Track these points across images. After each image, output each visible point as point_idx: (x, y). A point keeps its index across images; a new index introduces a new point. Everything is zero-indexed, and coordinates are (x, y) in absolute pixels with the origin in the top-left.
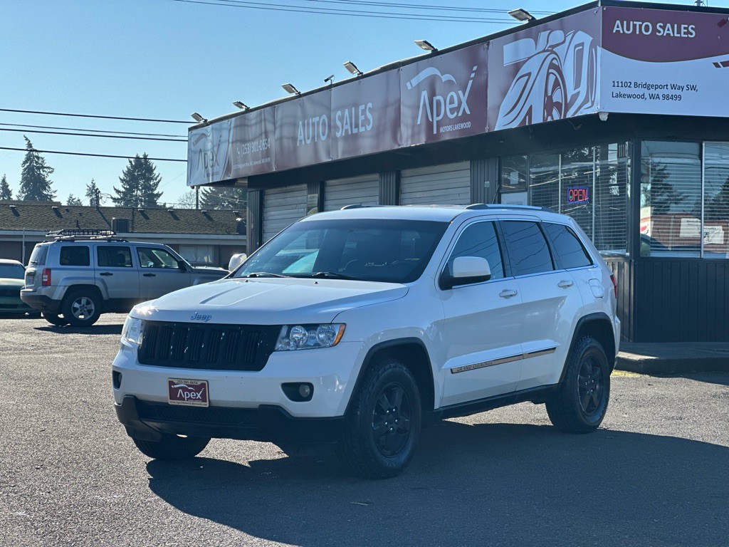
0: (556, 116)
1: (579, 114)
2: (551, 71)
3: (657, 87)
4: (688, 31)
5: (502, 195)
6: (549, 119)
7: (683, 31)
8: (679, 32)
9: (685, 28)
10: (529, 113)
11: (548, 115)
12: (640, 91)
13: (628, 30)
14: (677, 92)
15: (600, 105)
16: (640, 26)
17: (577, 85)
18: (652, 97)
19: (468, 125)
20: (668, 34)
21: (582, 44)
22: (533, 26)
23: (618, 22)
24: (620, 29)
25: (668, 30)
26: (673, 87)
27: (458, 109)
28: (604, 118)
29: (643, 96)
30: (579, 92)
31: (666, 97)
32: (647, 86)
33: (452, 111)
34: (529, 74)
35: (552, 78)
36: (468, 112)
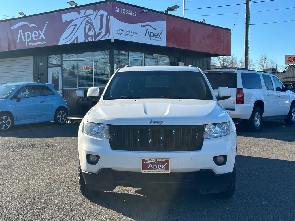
0: (90, 40)
1: (103, 39)
2: (87, 24)
3: (127, 32)
5: (48, 68)
6: (87, 41)
7: (133, 13)
8: (132, 14)
9: (134, 13)
10: (77, 38)
11: (86, 39)
12: (123, 32)
13: (119, 11)
14: (132, 34)
15: (113, 36)
16: (122, 10)
17: (101, 28)
18: (126, 35)
19: (45, 43)
20: (129, 14)
21: (103, 15)
23: (116, 8)
24: (117, 10)
25: (129, 13)
26: (131, 32)
27: (39, 37)
28: (113, 41)
29: (123, 34)
30: (102, 32)
31: (130, 35)
32: (125, 31)
33: (35, 38)
34: (76, 25)
35: (88, 27)
36: (44, 38)
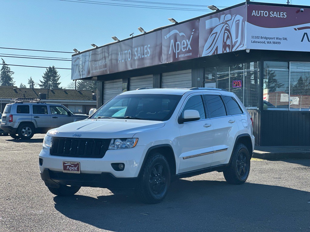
0: (228, 51)
1: (237, 50)
2: (225, 31)
3: (270, 38)
4: (283, 15)
5: (205, 84)
6: (225, 52)
7: (281, 15)
8: (280, 15)
9: (282, 14)
10: (217, 49)
11: (224, 50)
12: (263, 40)
13: (258, 14)
14: (279, 41)
15: (247, 46)
16: (263, 13)
17: (237, 37)
18: (268, 43)
19: (191, 54)
20: (275, 16)
21: (239, 20)
22: (218, 12)
23: (254, 11)
24: (255, 14)
25: (275, 15)
26: (277, 38)
27: (186, 47)
28: (248, 51)
29: (264, 42)
30: (237, 40)
31: (274, 43)
32: (266, 38)
33: (184, 48)
34: (216, 33)
35: (226, 35)
36: (191, 49)
